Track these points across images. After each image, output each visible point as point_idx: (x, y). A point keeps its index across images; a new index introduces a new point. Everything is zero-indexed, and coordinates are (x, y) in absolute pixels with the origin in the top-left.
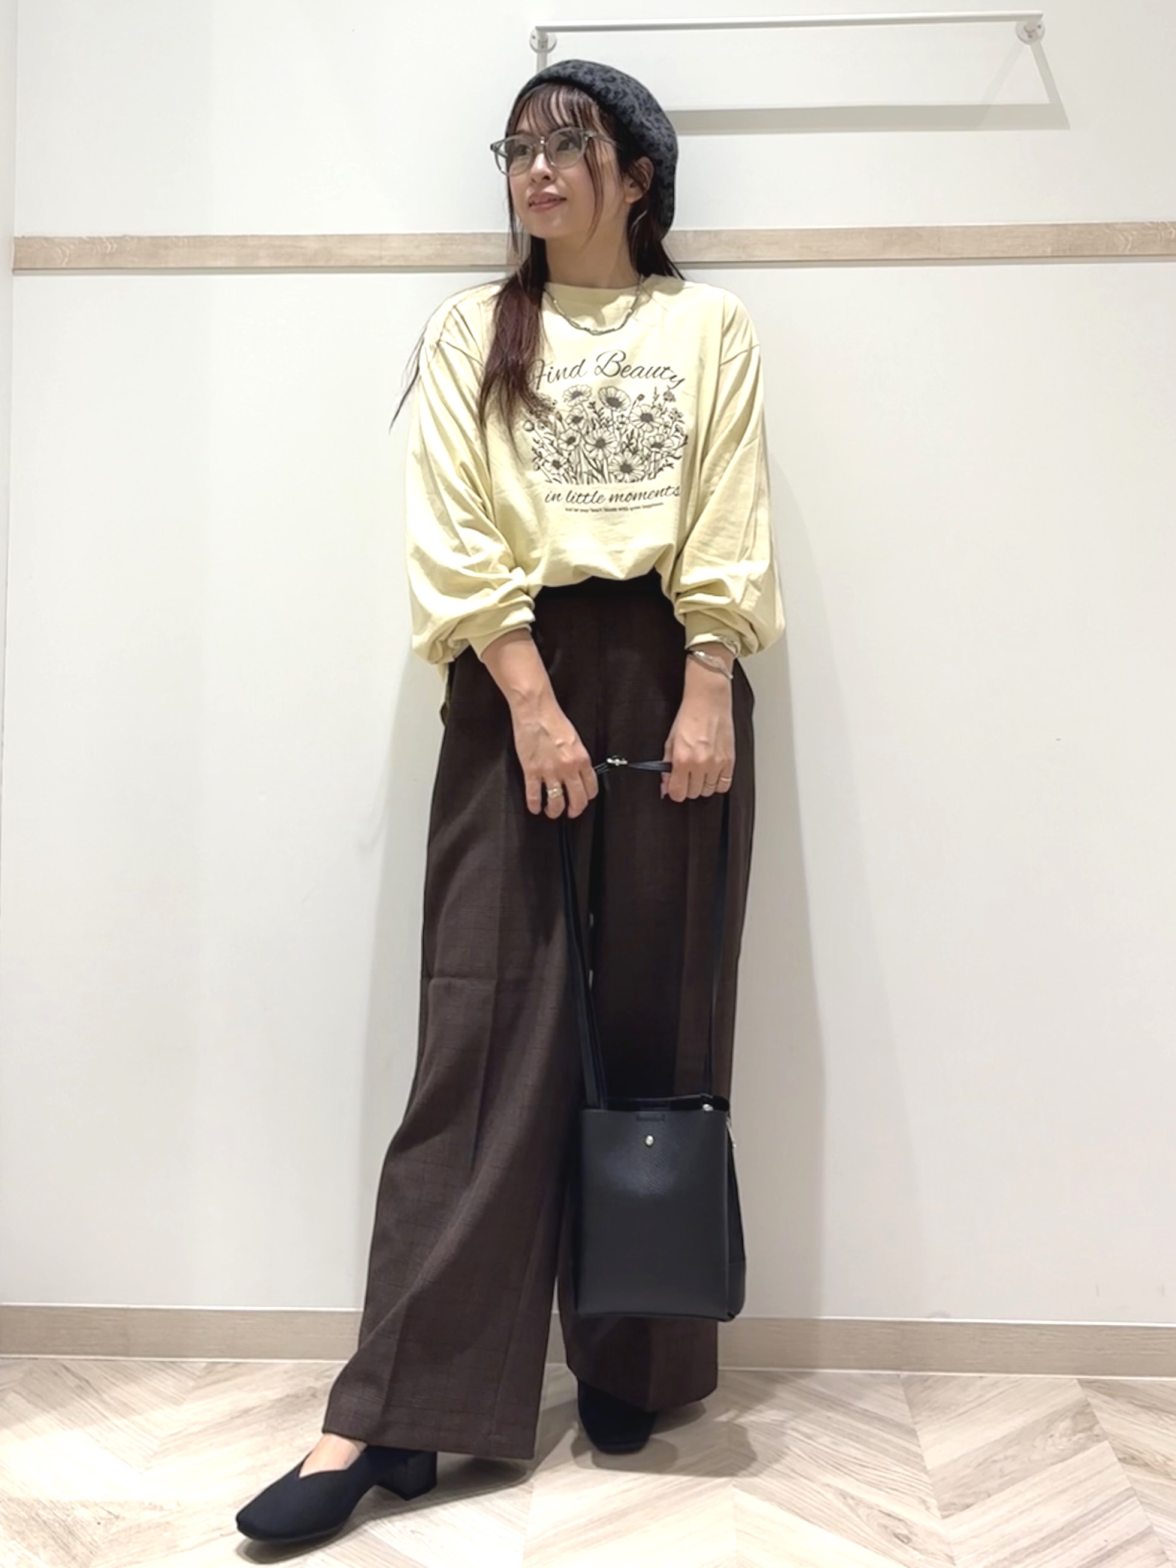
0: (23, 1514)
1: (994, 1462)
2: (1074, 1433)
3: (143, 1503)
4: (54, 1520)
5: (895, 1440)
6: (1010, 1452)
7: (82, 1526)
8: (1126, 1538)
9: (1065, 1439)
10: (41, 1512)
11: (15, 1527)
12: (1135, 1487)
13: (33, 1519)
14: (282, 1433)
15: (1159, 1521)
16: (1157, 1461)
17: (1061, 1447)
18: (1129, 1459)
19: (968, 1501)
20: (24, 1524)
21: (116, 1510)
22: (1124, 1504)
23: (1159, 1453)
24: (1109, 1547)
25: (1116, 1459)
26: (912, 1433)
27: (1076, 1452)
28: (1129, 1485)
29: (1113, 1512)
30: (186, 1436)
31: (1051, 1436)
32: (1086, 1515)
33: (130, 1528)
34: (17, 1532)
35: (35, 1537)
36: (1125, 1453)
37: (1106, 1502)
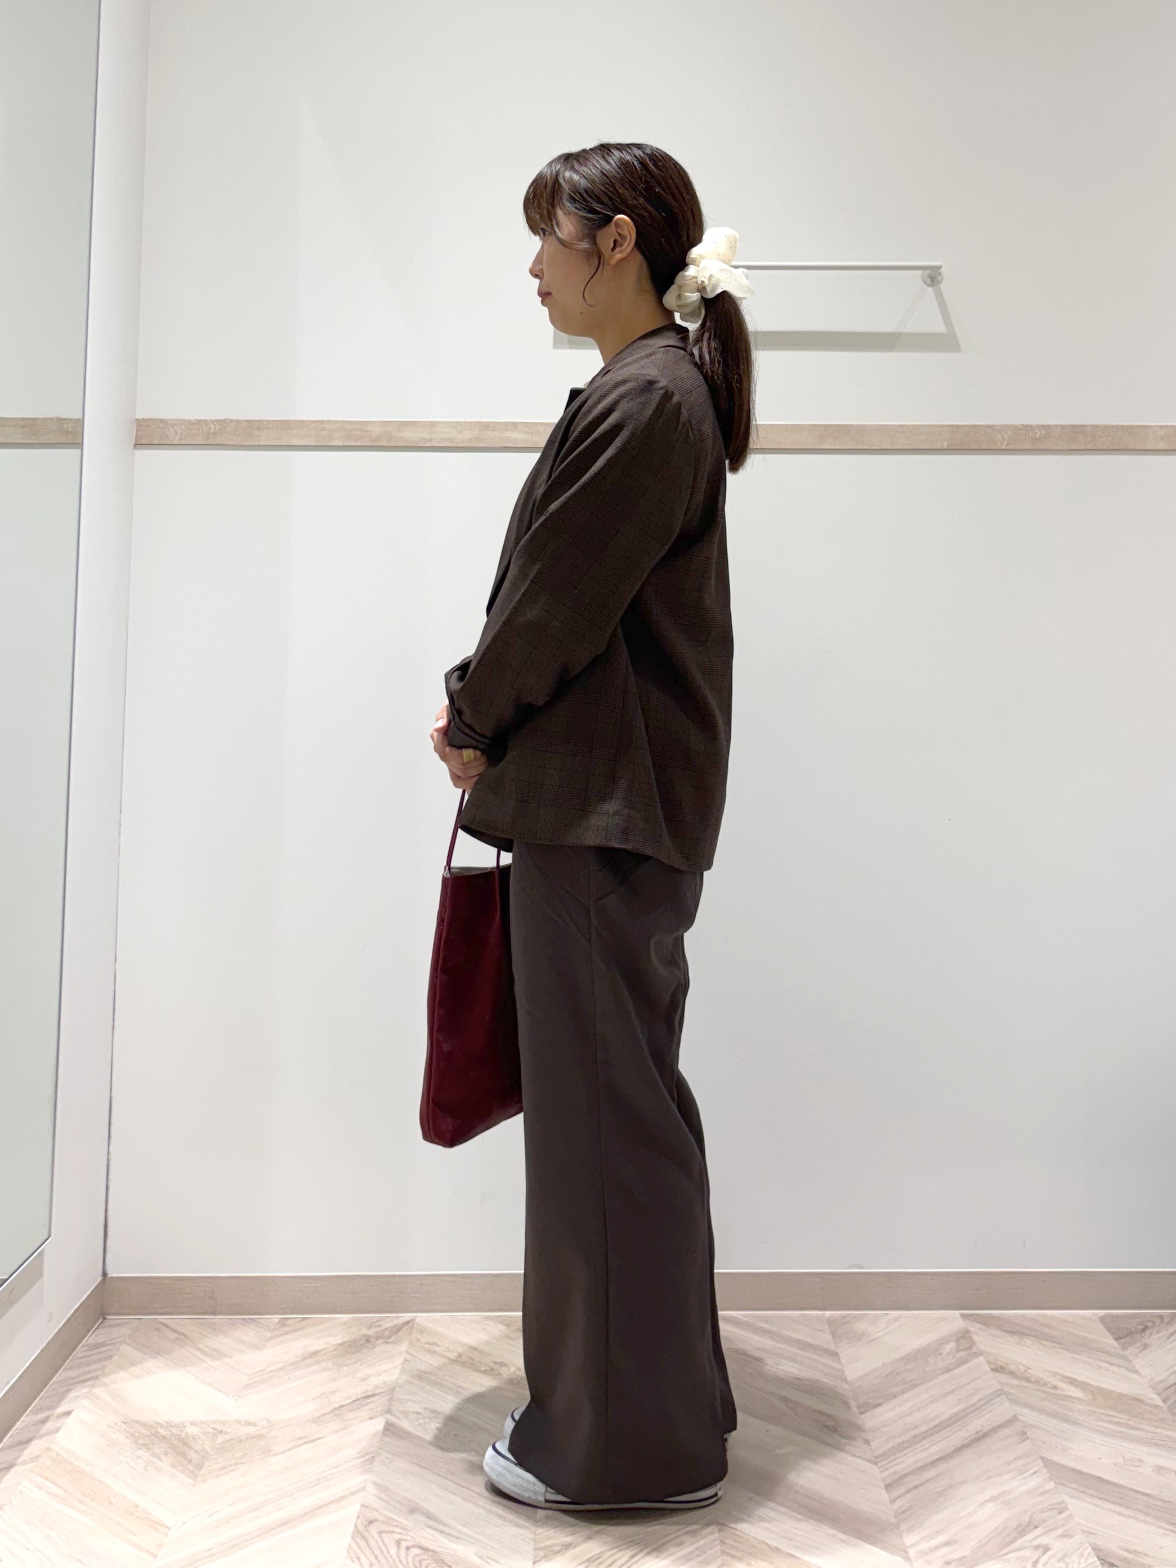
0: (145, 1432)
1: (898, 1373)
2: (958, 1351)
3: (239, 1422)
4: (171, 1436)
5: (825, 1361)
6: (910, 1366)
7: (194, 1439)
8: (998, 1423)
9: (951, 1356)
10: (160, 1430)
11: (140, 1441)
12: (1006, 1389)
13: (153, 1434)
14: (346, 1368)
15: (1019, 1410)
16: (1019, 1369)
17: (947, 1362)
18: (999, 1369)
19: (877, 1401)
20: (147, 1438)
21: (219, 1427)
22: (996, 1400)
23: (1021, 1364)
24: (985, 1430)
25: (988, 1369)
26: (835, 1355)
27: (959, 1365)
28: (999, 1387)
29: (988, 1405)
30: (272, 1371)
31: (941, 1354)
32: (968, 1408)
33: (232, 1439)
34: (140, 1444)
35: (156, 1448)
36: (994, 1364)
37: (982, 1399)
